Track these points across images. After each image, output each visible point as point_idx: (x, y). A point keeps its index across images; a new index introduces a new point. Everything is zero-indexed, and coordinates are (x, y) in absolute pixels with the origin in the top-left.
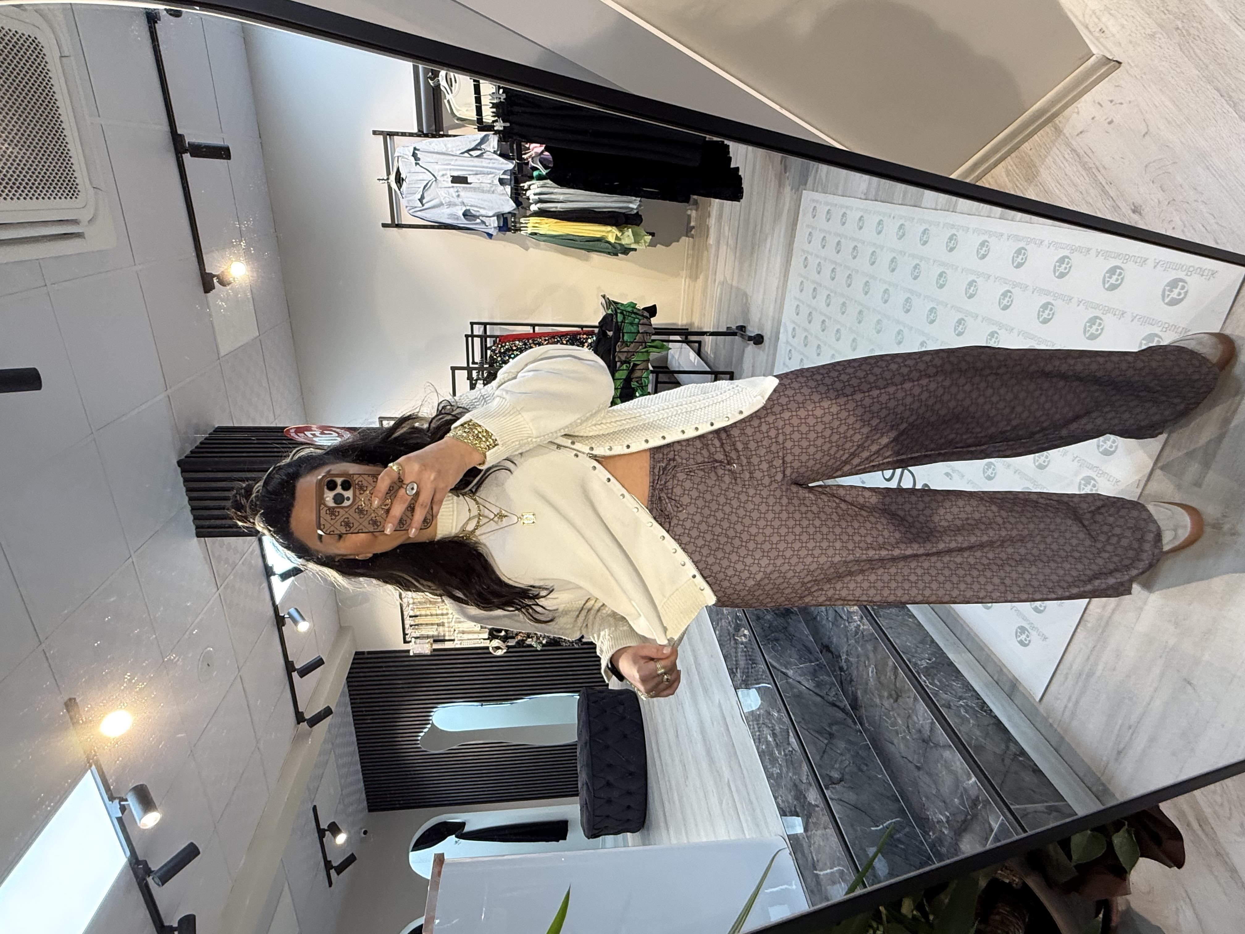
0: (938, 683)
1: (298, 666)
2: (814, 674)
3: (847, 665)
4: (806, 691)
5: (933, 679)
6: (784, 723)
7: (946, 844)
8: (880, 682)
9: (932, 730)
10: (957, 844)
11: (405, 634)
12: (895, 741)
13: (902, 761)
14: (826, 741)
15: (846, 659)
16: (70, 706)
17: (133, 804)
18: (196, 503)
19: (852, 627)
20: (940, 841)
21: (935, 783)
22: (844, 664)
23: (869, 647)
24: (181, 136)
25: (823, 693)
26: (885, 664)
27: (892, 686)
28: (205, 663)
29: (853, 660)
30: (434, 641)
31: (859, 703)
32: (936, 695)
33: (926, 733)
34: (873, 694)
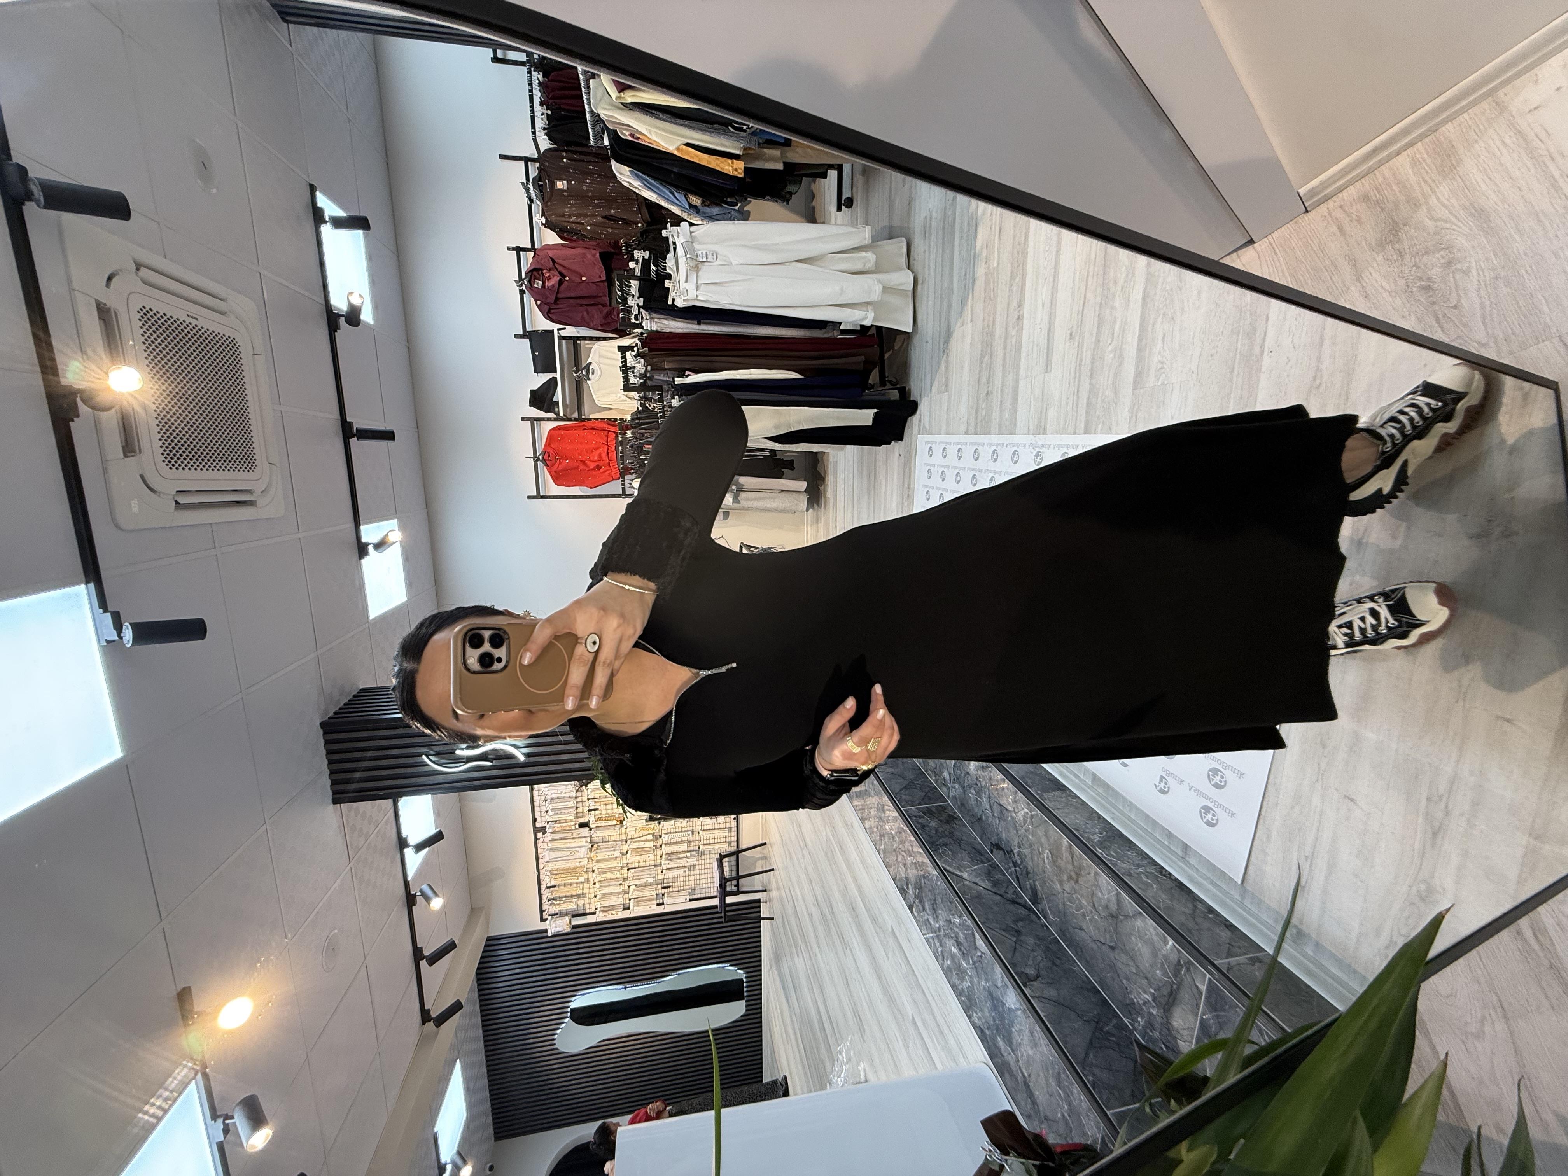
0: (1115, 854)
1: (427, 953)
2: (989, 874)
3: (1022, 860)
4: (984, 892)
6: (969, 926)
7: (1157, 1026)
8: (1057, 867)
9: (1119, 901)
10: (1168, 1023)
11: (542, 911)
12: (1084, 927)
14: (1014, 939)
15: (1019, 854)
16: (184, 996)
17: (240, 1121)
18: (336, 767)
19: (1020, 816)
20: (1150, 1025)
21: (1133, 959)
22: (1017, 858)
23: (1040, 832)
24: (350, 423)
25: (1002, 891)
26: (1058, 846)
27: (1070, 867)
28: (331, 949)
29: (1026, 851)
30: (574, 916)
31: (1039, 895)
32: (1115, 865)
33: (1113, 907)
34: (1052, 881)
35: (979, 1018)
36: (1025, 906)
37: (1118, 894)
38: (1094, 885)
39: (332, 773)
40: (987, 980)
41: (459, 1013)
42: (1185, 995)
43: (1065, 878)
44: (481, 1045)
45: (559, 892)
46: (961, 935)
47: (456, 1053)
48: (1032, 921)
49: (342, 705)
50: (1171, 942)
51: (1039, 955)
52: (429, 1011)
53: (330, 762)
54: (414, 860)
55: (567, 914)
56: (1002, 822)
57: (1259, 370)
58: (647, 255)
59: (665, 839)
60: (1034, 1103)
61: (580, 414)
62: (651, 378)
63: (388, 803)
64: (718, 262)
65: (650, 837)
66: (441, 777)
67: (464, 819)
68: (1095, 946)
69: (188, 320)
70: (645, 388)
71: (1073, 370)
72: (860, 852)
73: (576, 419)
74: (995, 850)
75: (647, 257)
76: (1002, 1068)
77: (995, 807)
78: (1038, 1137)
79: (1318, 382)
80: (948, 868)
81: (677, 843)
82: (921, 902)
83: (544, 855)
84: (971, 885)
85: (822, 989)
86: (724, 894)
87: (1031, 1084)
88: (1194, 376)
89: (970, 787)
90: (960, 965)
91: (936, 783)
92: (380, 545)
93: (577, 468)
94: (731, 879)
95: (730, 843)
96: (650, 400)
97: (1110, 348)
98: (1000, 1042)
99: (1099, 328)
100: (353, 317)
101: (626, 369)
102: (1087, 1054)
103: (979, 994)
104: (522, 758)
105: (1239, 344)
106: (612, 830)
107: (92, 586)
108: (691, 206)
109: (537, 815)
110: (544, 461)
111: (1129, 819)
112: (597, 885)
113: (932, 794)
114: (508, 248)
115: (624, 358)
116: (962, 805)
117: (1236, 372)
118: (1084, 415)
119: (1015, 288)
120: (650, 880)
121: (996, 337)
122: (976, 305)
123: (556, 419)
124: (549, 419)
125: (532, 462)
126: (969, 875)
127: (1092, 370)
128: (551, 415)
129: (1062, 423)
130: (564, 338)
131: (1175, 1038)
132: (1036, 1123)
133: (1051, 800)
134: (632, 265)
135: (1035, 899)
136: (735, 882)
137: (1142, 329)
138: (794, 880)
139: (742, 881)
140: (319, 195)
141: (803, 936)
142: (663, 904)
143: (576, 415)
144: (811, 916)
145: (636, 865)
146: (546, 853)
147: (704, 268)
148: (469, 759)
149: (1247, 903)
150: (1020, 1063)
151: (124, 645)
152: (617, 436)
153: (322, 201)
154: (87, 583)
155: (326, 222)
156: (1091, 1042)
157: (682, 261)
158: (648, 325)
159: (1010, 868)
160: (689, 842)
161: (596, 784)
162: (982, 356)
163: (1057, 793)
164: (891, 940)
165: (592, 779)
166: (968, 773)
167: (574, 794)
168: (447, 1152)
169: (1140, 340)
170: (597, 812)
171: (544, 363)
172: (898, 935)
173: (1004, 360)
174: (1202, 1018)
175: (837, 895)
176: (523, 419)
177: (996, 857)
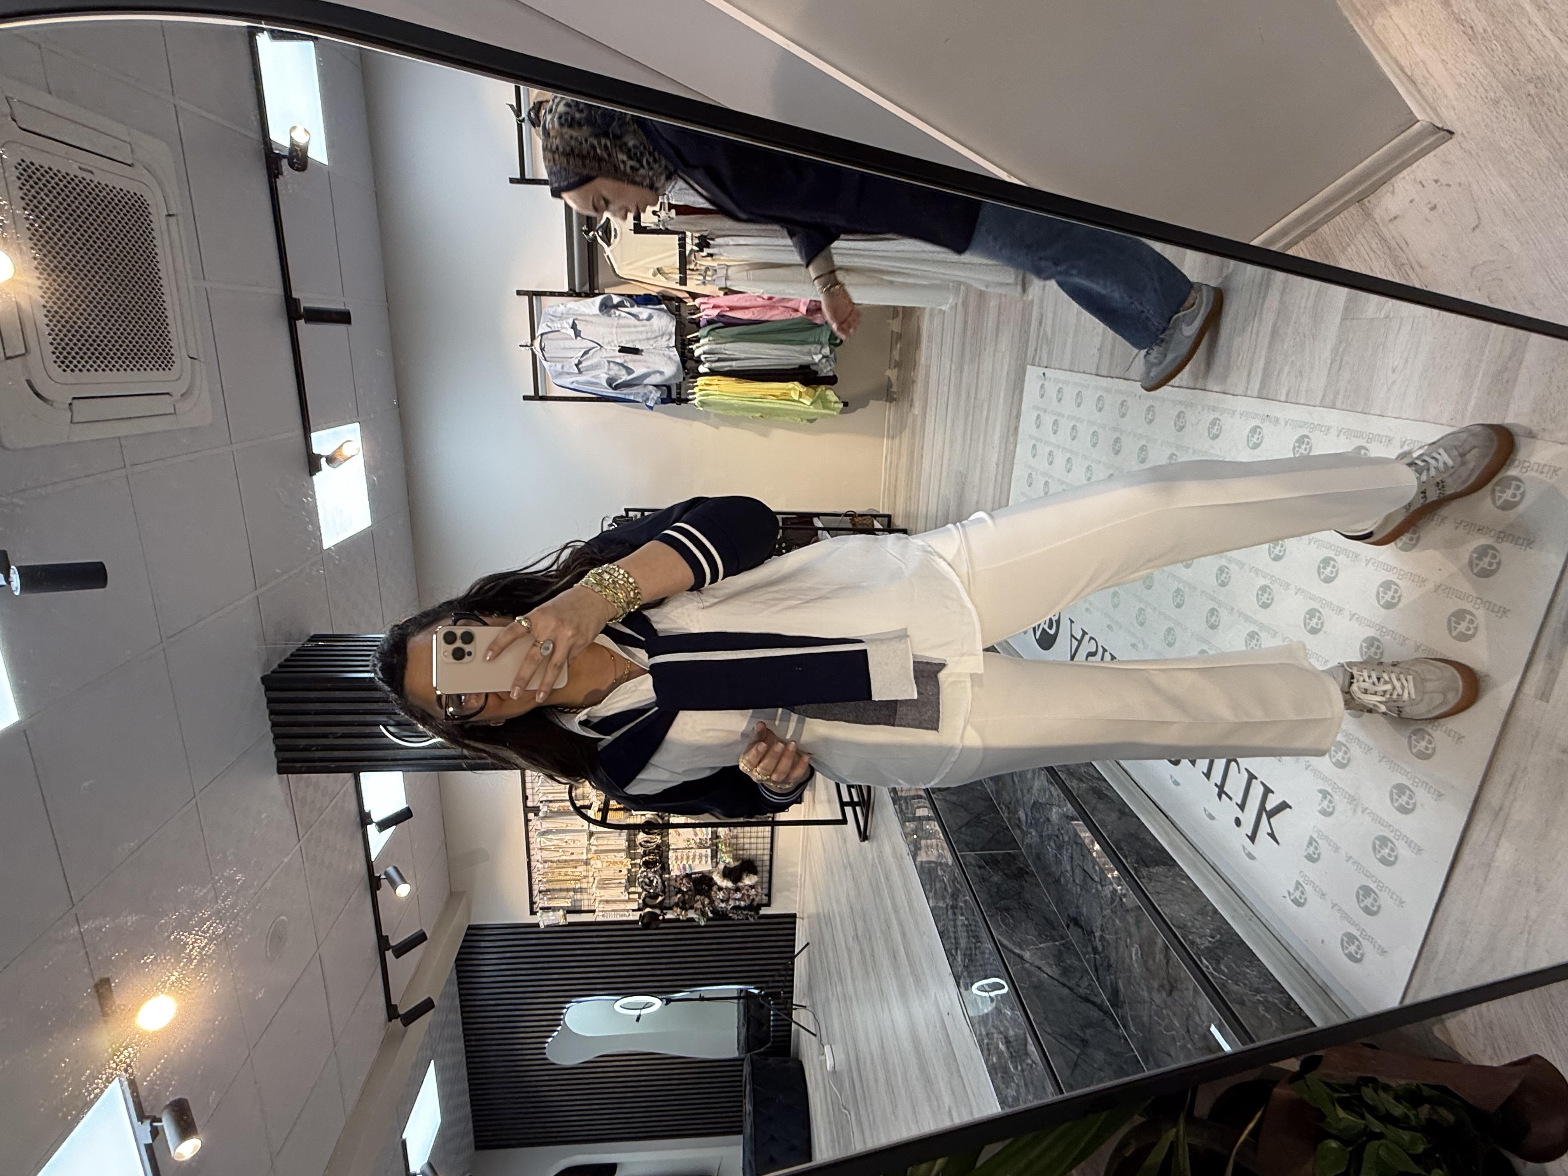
0: (1226, 970)
1: (393, 943)
2: (1059, 958)
3: (1103, 946)
4: (1050, 981)
5: (1218, 963)
6: (1020, 1024)
8: (1147, 969)
11: (532, 903)
12: (1172, 1053)
14: (1078, 1051)
15: (1101, 939)
16: (102, 987)
17: (168, 1127)
18: (282, 730)
19: (1107, 891)
22: (1098, 944)
23: (1130, 919)
24: (297, 301)
25: (1072, 983)
26: (1152, 942)
27: (1164, 974)
28: (277, 937)
29: (1110, 938)
30: (569, 911)
31: (1121, 998)
34: (1139, 984)
36: (1100, 1007)
38: (1191, 1005)
39: (276, 737)
41: (432, 1011)
43: (1156, 985)
44: (461, 1044)
46: (1011, 1032)
47: (430, 1054)
48: (1107, 1030)
52: (396, 1005)
53: (274, 725)
54: (377, 839)
55: (561, 909)
56: (1084, 892)
63: (347, 776)
66: (402, 752)
69: (89, 176)
74: (1071, 925)
80: (1006, 942)
83: (537, 841)
84: (1033, 969)
89: (1050, 837)
90: (1006, 1066)
91: (1009, 821)
92: (334, 459)
100: (299, 157)
109: (528, 795)
113: (1002, 837)
116: (1038, 858)
123: (560, 295)
124: (552, 294)
126: (1032, 956)
133: (1152, 879)
135: (1116, 1002)
146: (539, 838)
151: (11, 591)
159: (1088, 953)
163: (1160, 869)
166: (1048, 820)
168: (417, 1161)
176: (519, 293)
177: (1073, 935)
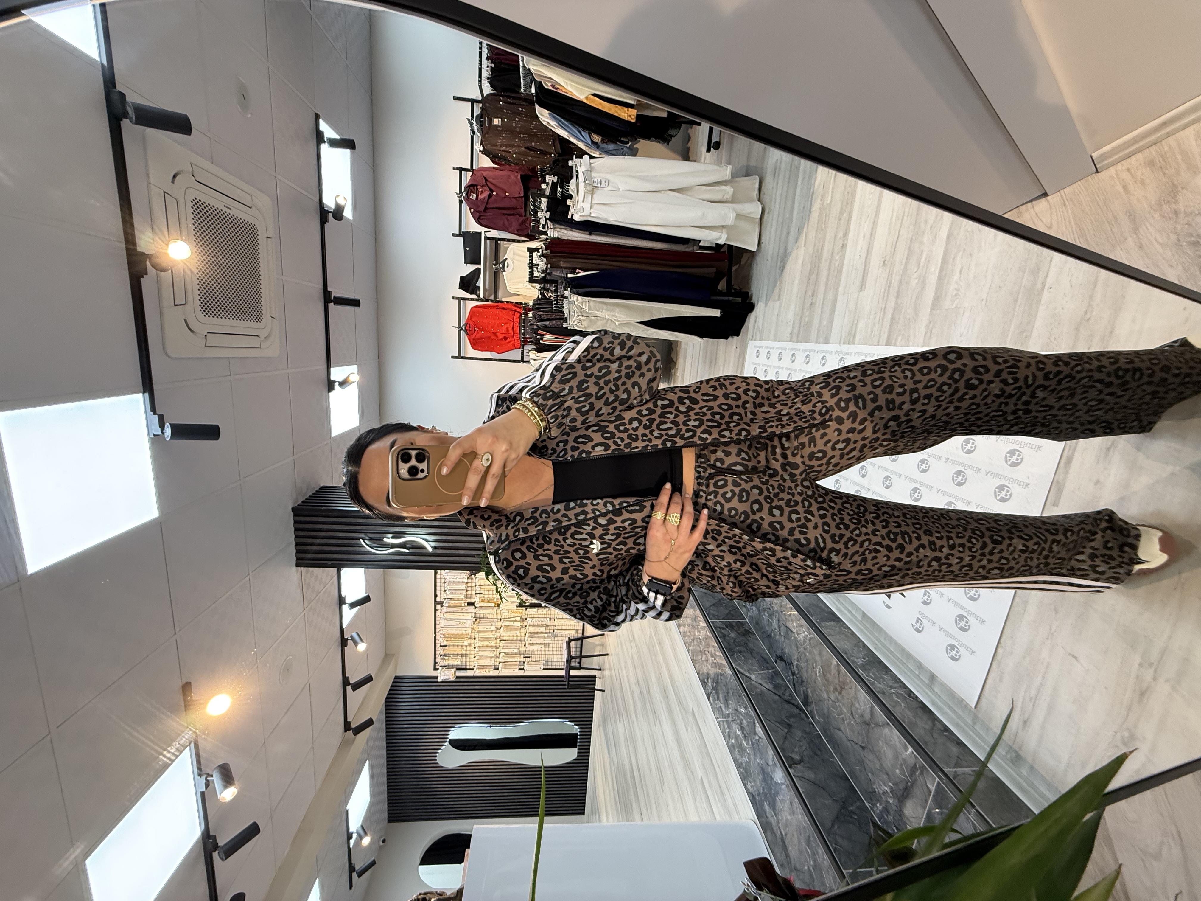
0: (873, 676)
1: (352, 681)
2: (772, 679)
3: (798, 670)
4: (768, 692)
5: (868, 672)
6: (751, 716)
7: (892, 812)
8: (826, 680)
9: (872, 713)
10: (901, 811)
11: (435, 663)
12: (842, 728)
13: (848, 744)
14: (786, 730)
15: (797, 666)
16: (186, 687)
17: (217, 780)
18: (301, 540)
19: (801, 637)
20: (886, 810)
21: (879, 759)
22: (795, 669)
23: (816, 652)
24: (330, 292)
25: (780, 693)
26: (829, 664)
27: (836, 681)
28: (287, 669)
29: (803, 665)
30: (458, 669)
31: (810, 700)
32: (873, 684)
33: (867, 717)
34: (821, 690)
35: (752, 786)
36: (798, 707)
37: (872, 707)
38: (854, 698)
39: (297, 544)
40: (761, 759)
41: (371, 727)
42: (917, 791)
43: (832, 689)
44: (385, 752)
45: (448, 651)
46: (744, 721)
47: (366, 756)
48: (803, 719)
49: (307, 496)
50: (910, 749)
51: (804, 745)
52: (350, 722)
53: (297, 537)
54: (348, 614)
55: (453, 667)
56: (787, 641)
57: (1039, 302)
58: (555, 179)
59: (530, 622)
60: (787, 855)
61: (495, 297)
62: (550, 274)
63: (335, 570)
64: (610, 188)
65: (519, 619)
66: (373, 556)
67: (385, 589)
68: (849, 745)
69: (225, 209)
70: (544, 282)
71: (883, 290)
72: (674, 649)
73: (492, 301)
74: (778, 661)
75: (555, 181)
76: (766, 826)
77: (783, 628)
78: (787, 883)
79: (1088, 316)
80: (740, 670)
81: (538, 625)
82: (717, 693)
83: (441, 623)
84: (757, 685)
85: (635, 749)
86: (570, 668)
87: (786, 842)
88: (984, 303)
89: (765, 610)
90: (741, 744)
92: (343, 384)
93: (490, 337)
94: (575, 658)
95: (577, 630)
96: (547, 290)
97: (916, 275)
98: (767, 807)
99: (907, 259)
100: (338, 214)
101: (532, 266)
102: (833, 825)
103: (754, 769)
104: (430, 550)
105: (1025, 280)
106: (491, 609)
107: (147, 395)
108: (593, 142)
109: (438, 592)
110: (466, 330)
111: (888, 650)
112: (477, 649)
113: (734, 613)
114: (454, 168)
115: (531, 257)
116: (757, 623)
117: (1019, 303)
118: (888, 326)
119: (842, 222)
120: (516, 651)
121: (823, 260)
122: (810, 233)
123: (477, 300)
124: (472, 299)
125: (457, 330)
126: (755, 677)
127: (898, 292)
128: (474, 296)
129: (869, 331)
130: (489, 238)
131: (905, 824)
132: (787, 870)
133: (827, 628)
134: (543, 186)
135: (806, 702)
136: (578, 660)
137: (944, 261)
138: (623, 665)
139: (583, 660)
140: (321, 121)
141: (625, 708)
142: (523, 669)
143: (492, 298)
144: (632, 692)
145: (506, 638)
146: (442, 621)
147: (598, 192)
148: (393, 546)
149: (977, 727)
150: (780, 825)
151: (165, 438)
152: (521, 316)
153: (323, 126)
154: (144, 392)
155: (324, 142)
156: (837, 817)
157: (582, 185)
158: (551, 233)
159: (789, 675)
160: (547, 626)
161: (482, 574)
162: (810, 273)
163: (832, 623)
164: (691, 719)
165: (479, 570)
167: (466, 581)
168: (354, 825)
169: (942, 269)
170: (482, 596)
171: (472, 257)
172: (696, 714)
173: (828, 279)
174: (929, 812)
175: (654, 679)
176: (453, 298)
177: (779, 667)
